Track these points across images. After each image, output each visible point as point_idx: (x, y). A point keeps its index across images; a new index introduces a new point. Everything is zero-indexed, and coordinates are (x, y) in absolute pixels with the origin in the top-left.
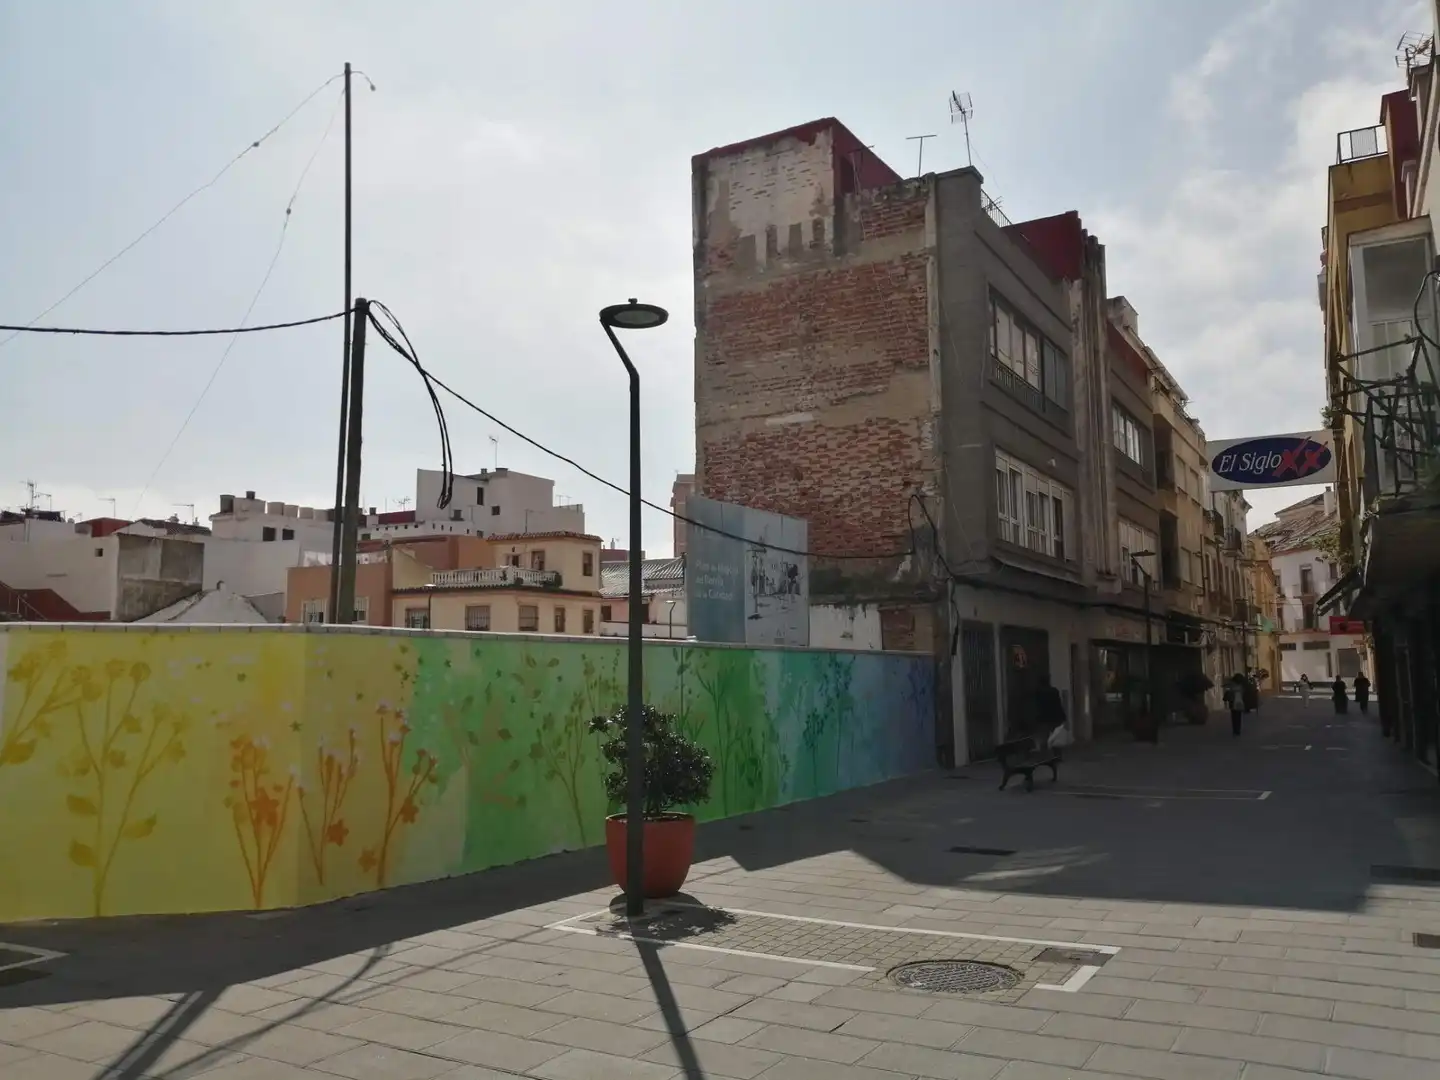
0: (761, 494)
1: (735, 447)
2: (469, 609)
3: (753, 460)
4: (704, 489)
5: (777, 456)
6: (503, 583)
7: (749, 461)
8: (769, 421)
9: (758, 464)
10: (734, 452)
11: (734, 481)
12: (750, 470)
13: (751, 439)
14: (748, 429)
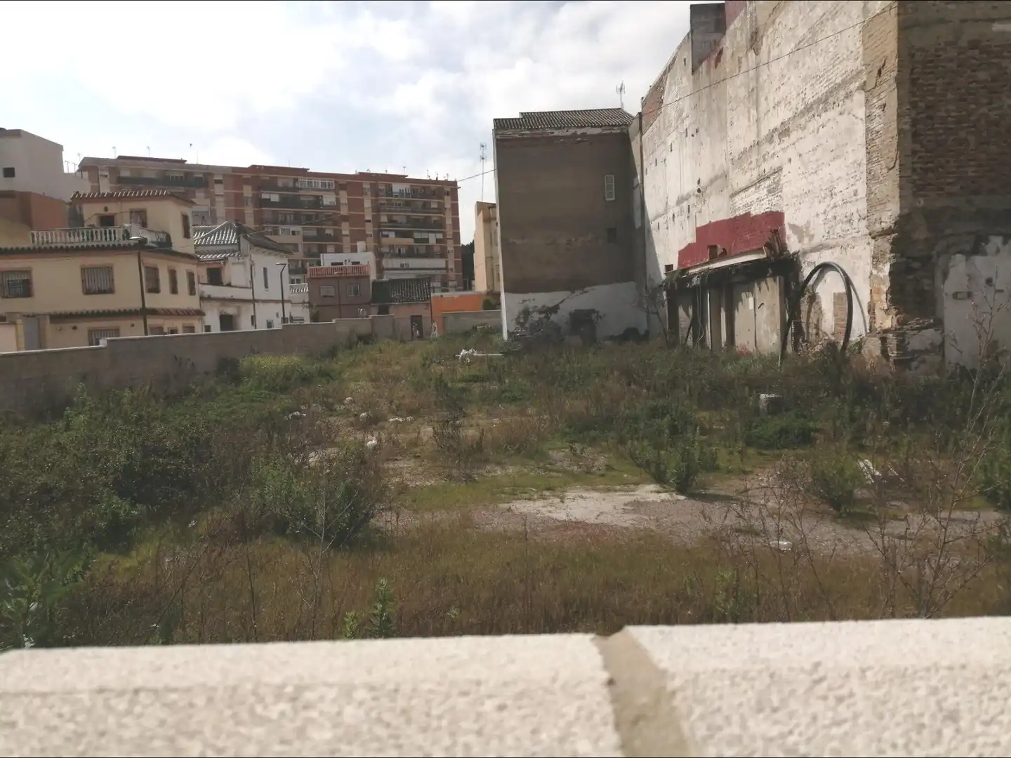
0: (984, 110)
1: (952, 53)
2: (83, 270)
3: (974, 71)
4: (910, 103)
5: (1006, 68)
6: (126, 242)
7: (969, 72)
8: (997, 27)
9: (982, 75)
10: (951, 60)
11: (950, 96)
12: (970, 83)
13: (974, 45)
14: (970, 33)
